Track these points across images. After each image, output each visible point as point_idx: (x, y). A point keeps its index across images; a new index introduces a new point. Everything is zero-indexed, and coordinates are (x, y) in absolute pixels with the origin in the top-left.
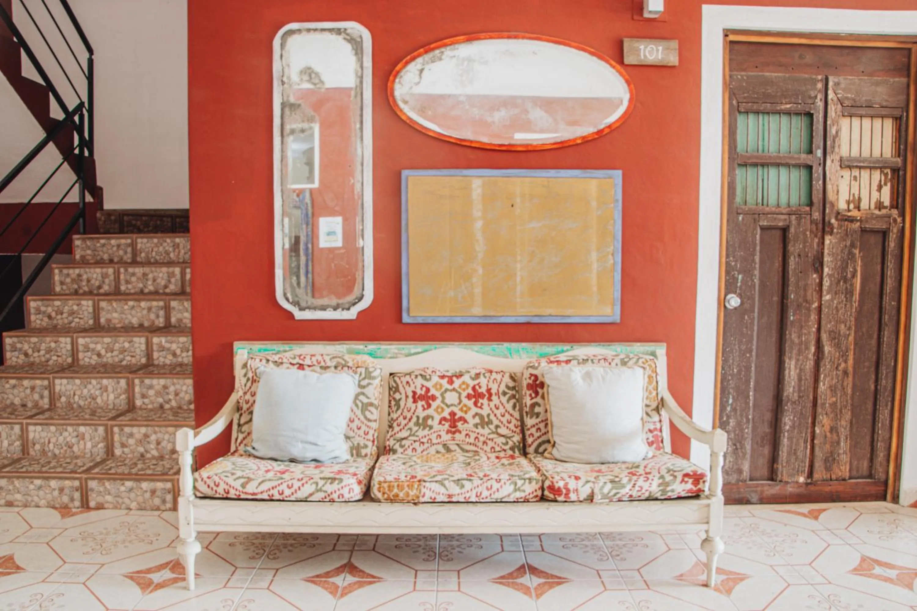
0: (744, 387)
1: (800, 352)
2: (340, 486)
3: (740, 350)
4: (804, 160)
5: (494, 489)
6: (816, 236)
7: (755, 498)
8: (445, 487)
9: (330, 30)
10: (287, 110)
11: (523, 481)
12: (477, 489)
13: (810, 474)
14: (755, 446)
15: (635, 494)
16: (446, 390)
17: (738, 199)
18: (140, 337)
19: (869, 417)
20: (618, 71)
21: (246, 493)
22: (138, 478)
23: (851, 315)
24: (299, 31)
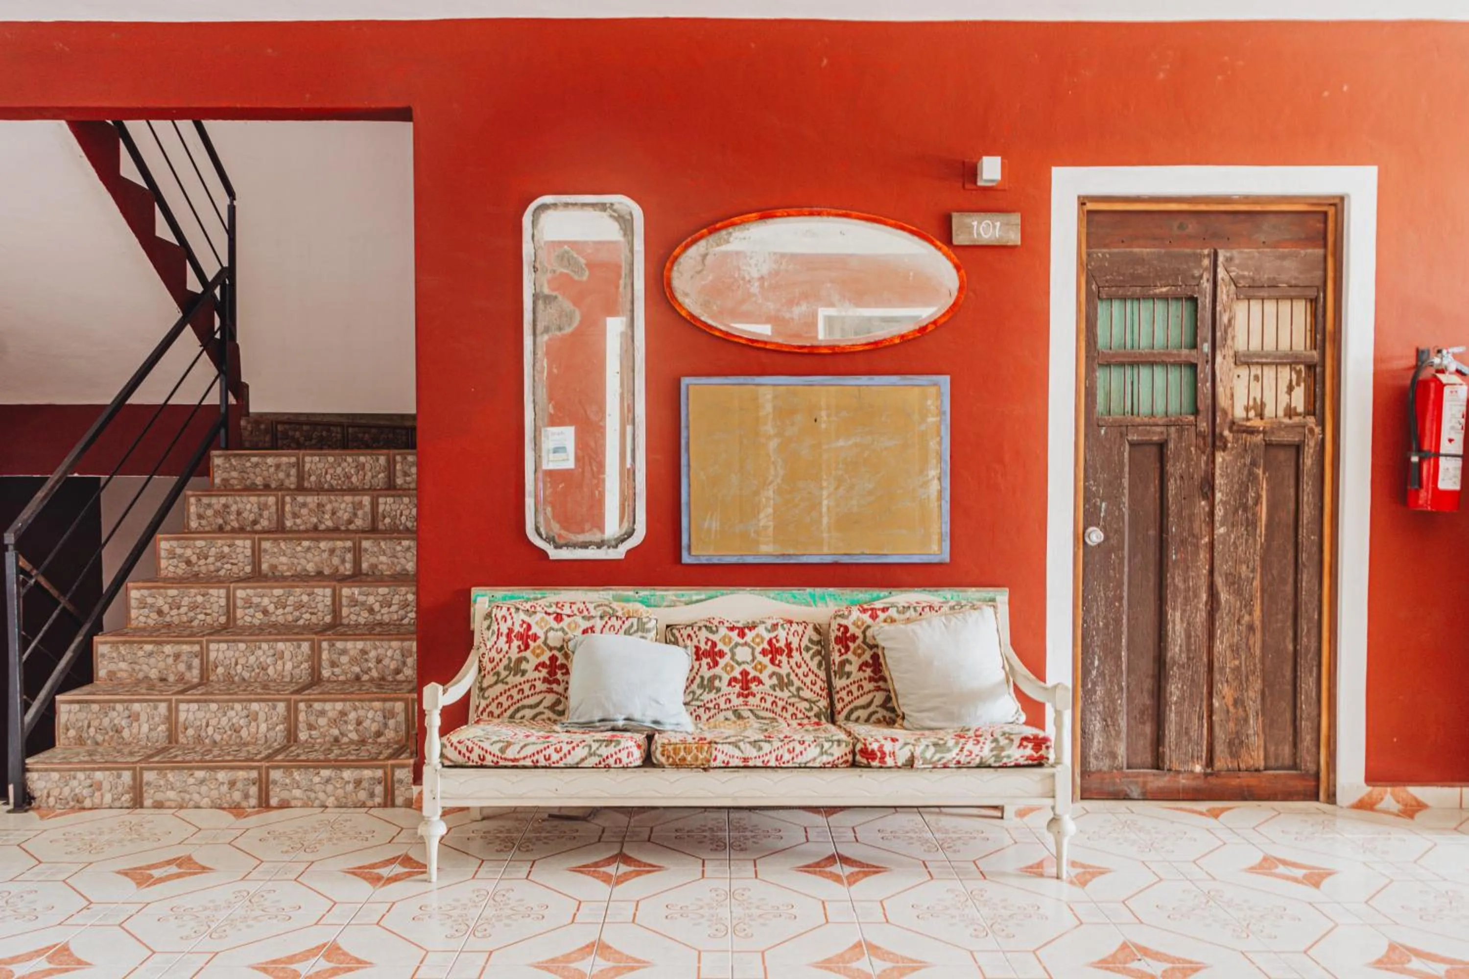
0: (1113, 645)
1: (1186, 600)
2: (617, 749)
3: (1107, 598)
4: (1186, 356)
5: (797, 751)
6: (1204, 452)
7: (1135, 792)
8: (739, 749)
9: (593, 205)
10: (540, 303)
11: (830, 743)
12: (777, 752)
13: (1210, 762)
14: (1133, 722)
15: (963, 759)
16: (737, 645)
17: (1100, 406)
18: (324, 587)
19: (1289, 688)
20: (945, 254)
21: (505, 759)
22: (339, 765)
23: (1254, 553)
24: (555, 205)
